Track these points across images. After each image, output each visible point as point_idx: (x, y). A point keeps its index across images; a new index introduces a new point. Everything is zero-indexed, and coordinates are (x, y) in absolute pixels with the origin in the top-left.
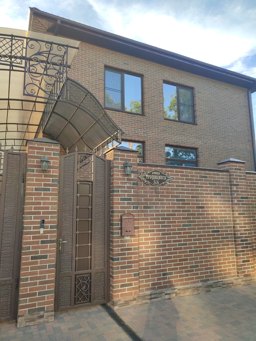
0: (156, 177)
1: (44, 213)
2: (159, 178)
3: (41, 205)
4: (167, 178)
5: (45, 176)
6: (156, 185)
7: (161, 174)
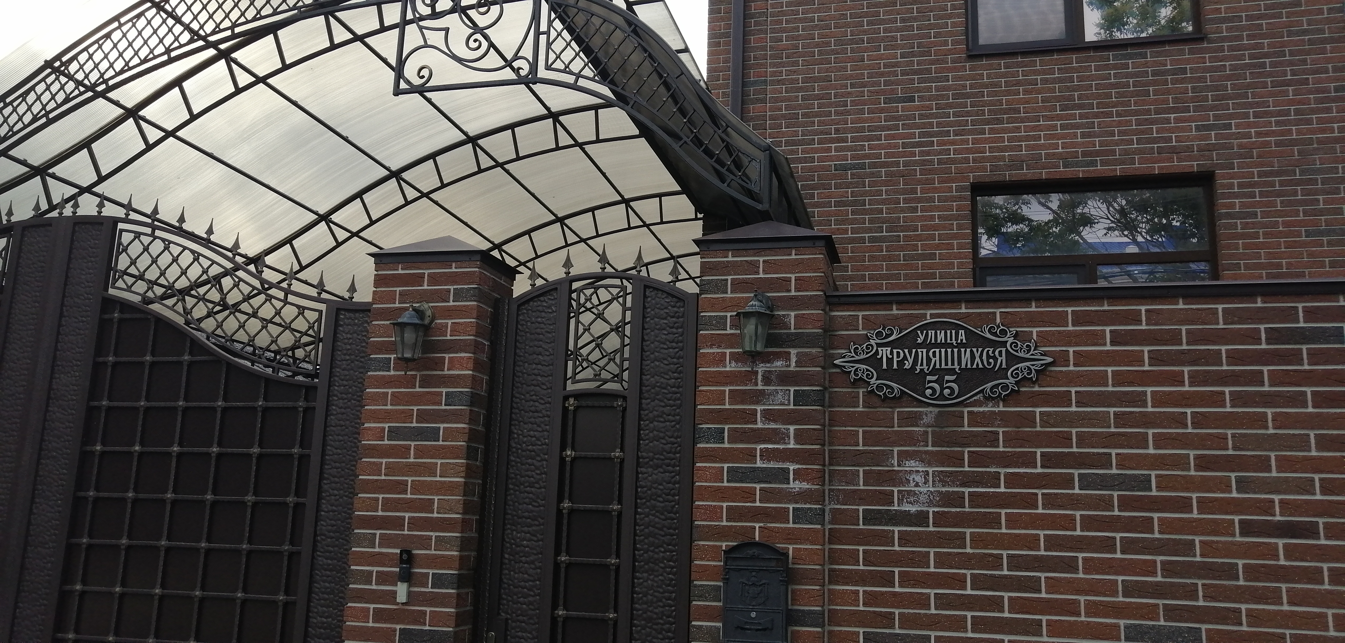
0: (938, 358)
1: (414, 524)
2: (960, 363)
3: (405, 492)
4: (1012, 359)
5: (425, 382)
6: (942, 397)
7: (974, 340)
